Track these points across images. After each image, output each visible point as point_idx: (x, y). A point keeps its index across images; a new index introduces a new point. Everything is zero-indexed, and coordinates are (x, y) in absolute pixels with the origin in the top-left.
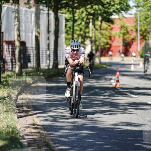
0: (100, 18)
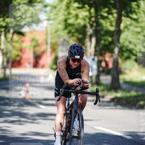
0: (12, 31)
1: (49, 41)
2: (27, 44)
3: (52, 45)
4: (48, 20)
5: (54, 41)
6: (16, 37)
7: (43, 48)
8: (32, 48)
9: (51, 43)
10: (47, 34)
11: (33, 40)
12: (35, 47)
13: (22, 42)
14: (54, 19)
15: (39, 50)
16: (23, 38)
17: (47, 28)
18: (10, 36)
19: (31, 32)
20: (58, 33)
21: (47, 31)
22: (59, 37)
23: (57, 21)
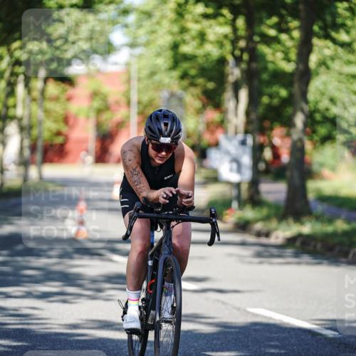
1: (134, 98)
2: (80, 105)
3: (141, 107)
4: (132, 45)
5: (145, 98)
6: (53, 88)
7: (120, 114)
8: (93, 115)
9: (139, 103)
10: (129, 81)
11: (95, 94)
12: (99, 112)
13: (69, 99)
14: (147, 44)
15: (110, 119)
16: (70, 91)
17: (128, 64)
18: (37, 84)
19: (89, 75)
20: (157, 78)
21: (128, 72)
22: (159, 86)
23: (153, 49)
